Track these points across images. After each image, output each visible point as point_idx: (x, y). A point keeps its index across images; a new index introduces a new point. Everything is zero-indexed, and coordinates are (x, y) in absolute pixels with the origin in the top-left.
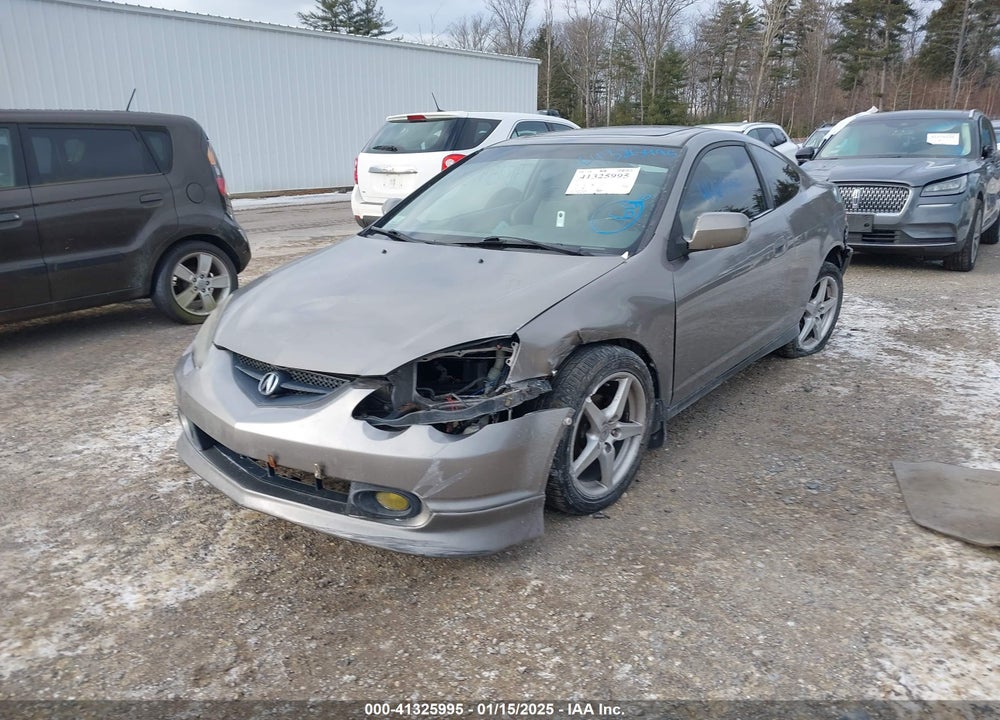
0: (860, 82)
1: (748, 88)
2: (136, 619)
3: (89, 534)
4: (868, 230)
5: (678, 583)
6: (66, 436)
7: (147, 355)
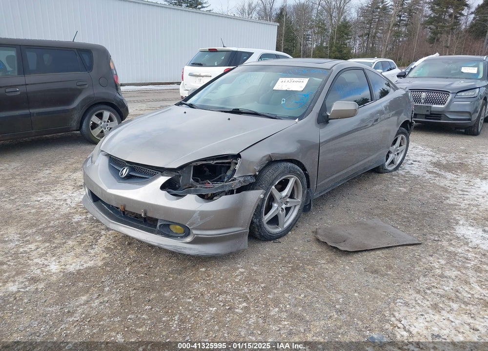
0: (438, 40)
1: (382, 41)
2: (55, 277)
3: (39, 238)
4: (428, 113)
5: (307, 273)
6: (33, 193)
7: (75, 158)
